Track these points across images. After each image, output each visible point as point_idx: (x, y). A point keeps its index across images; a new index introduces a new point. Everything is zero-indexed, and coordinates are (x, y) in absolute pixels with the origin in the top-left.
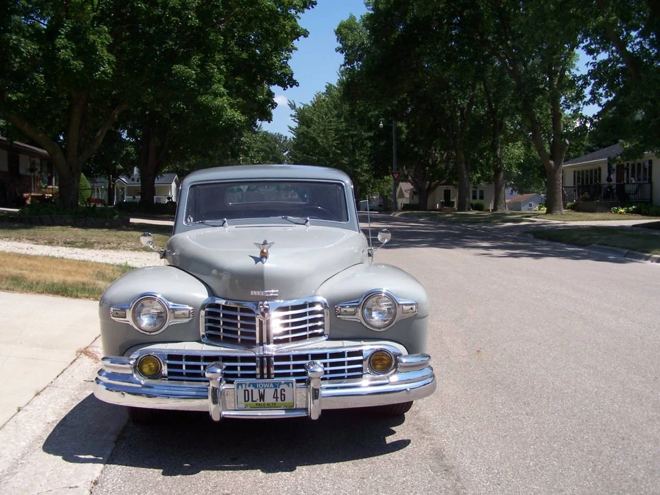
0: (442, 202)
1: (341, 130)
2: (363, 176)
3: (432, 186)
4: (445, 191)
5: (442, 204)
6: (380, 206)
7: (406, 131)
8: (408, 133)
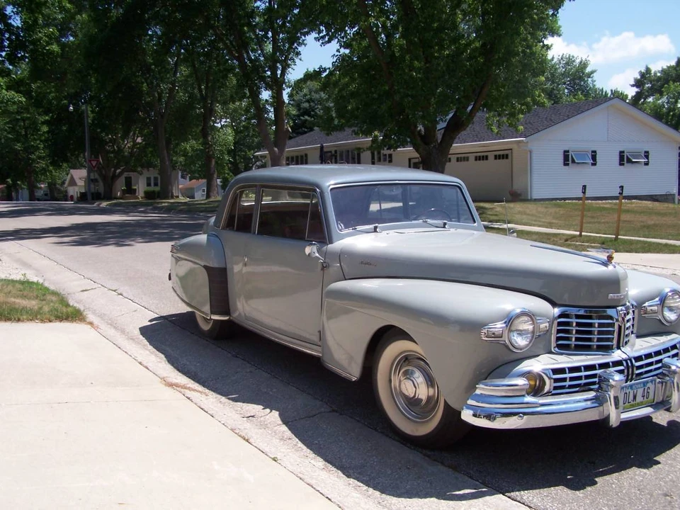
0: (123, 190)
1: (13, 113)
2: (38, 163)
3: (117, 174)
4: (126, 178)
5: (124, 192)
6: (46, 195)
7: (91, 116)
8: (94, 117)
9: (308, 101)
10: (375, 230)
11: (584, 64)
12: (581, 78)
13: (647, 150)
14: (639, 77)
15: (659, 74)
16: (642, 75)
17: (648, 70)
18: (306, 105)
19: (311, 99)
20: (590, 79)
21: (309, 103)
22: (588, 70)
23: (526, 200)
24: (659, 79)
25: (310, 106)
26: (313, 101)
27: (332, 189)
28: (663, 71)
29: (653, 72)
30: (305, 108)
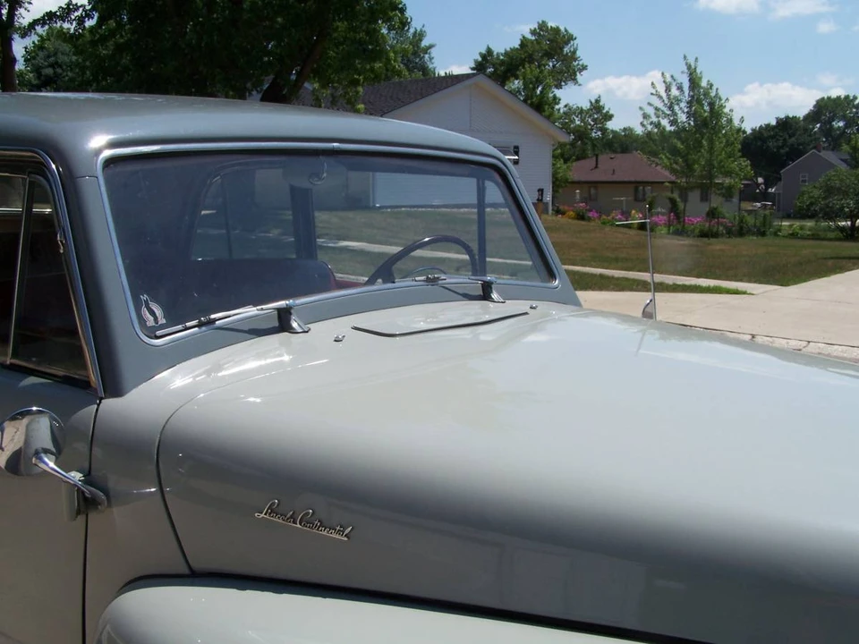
9: (52, 66)
10: (283, 323)
11: (419, 35)
12: (415, 54)
13: (516, 144)
14: (480, 59)
15: (502, 57)
16: (484, 57)
17: (489, 51)
18: (49, 71)
19: (57, 63)
20: (427, 56)
21: (54, 68)
22: (425, 43)
23: (368, 208)
24: (502, 63)
25: (55, 72)
26: (60, 66)
27: (110, 162)
28: (506, 54)
29: (495, 53)
30: (46, 76)
